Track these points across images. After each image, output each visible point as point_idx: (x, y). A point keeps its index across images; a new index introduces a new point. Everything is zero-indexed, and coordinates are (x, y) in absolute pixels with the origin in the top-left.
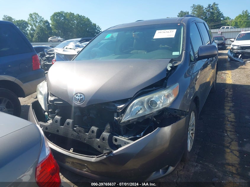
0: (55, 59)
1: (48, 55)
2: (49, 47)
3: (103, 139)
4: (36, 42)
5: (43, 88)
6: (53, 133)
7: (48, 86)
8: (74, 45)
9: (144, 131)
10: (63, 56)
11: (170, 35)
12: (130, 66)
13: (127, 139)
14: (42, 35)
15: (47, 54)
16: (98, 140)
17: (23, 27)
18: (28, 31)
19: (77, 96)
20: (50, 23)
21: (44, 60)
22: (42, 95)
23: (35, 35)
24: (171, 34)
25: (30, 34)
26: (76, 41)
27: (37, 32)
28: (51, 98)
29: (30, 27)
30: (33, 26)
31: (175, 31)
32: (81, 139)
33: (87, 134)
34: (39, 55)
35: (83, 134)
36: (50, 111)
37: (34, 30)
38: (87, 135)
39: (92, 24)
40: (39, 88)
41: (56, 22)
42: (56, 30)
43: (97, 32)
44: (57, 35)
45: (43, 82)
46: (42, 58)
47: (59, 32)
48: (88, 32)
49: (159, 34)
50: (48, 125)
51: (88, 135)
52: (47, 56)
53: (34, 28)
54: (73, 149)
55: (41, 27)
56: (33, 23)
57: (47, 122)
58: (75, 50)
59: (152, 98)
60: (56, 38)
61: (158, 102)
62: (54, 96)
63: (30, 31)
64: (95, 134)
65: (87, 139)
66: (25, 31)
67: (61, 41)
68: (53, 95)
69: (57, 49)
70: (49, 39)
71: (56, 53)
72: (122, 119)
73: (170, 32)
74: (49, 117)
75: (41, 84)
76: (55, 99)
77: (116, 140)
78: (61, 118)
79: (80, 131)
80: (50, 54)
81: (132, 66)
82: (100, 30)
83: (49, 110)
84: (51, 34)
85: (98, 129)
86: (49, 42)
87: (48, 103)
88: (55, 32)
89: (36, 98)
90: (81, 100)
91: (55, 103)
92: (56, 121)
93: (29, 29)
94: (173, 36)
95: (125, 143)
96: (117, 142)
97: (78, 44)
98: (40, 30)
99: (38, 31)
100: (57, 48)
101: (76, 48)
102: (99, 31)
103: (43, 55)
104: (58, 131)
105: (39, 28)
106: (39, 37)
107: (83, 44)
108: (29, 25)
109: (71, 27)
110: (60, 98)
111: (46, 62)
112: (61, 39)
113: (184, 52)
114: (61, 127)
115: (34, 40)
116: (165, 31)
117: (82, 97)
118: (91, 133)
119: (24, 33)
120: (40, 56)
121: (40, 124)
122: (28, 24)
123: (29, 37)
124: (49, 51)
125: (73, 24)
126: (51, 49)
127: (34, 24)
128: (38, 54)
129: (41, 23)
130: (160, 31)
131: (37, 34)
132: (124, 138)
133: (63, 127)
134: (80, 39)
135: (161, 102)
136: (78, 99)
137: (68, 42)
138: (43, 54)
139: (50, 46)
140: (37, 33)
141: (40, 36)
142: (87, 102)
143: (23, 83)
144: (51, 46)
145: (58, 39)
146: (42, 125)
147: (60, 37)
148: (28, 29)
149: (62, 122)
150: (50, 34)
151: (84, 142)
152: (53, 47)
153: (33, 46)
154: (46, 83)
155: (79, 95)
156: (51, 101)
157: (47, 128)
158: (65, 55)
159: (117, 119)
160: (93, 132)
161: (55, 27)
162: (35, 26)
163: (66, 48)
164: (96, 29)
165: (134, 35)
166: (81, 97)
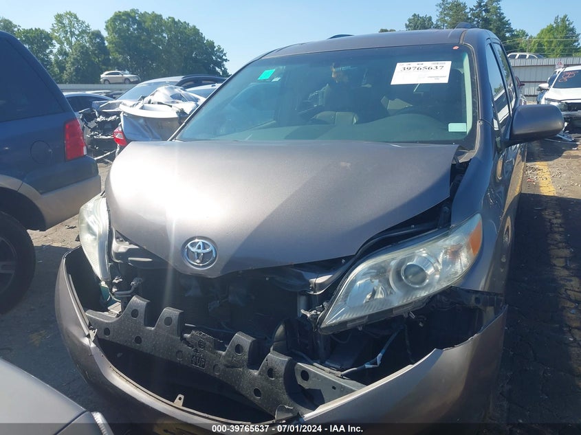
0: (120, 130)
1: (101, 117)
2: (103, 95)
3: (271, 372)
4: (71, 82)
5: (95, 214)
6: (125, 344)
7: (109, 211)
8: (169, 94)
9: (383, 351)
10: (141, 121)
11: (437, 77)
12: (343, 164)
13: (339, 373)
14: (84, 65)
15: (101, 113)
16: (256, 373)
17: (40, 47)
18: (52, 57)
19: (193, 245)
20: (105, 36)
21: (93, 130)
22: (93, 233)
23: (68, 65)
24: (437, 73)
25: (57, 62)
26: (171, 83)
27: (74, 59)
28: (119, 247)
29: (58, 46)
30: (63, 43)
31: (447, 65)
32: (203, 366)
33: (221, 352)
34: (79, 115)
35: (211, 352)
36: (117, 282)
37: (66, 54)
38: (221, 355)
39: (205, 42)
40: (85, 216)
41: (120, 36)
42: (119, 54)
43: (217, 60)
44: (122, 67)
45: (96, 197)
46: (86, 124)
47: (125, 59)
48: (195, 60)
49: (406, 74)
50: (111, 323)
51: (224, 357)
52: (98, 120)
53: (67, 48)
54: (182, 397)
55: (83, 47)
56: (64, 37)
57: (108, 311)
58: (171, 106)
59: (410, 258)
60: (118, 74)
61: (430, 271)
62: (126, 239)
63: (55, 55)
64: (246, 357)
65: (222, 367)
66: (44, 55)
67: (132, 80)
68: (123, 238)
69: (124, 101)
70: (102, 76)
71: (124, 112)
72: (324, 316)
73: (433, 67)
74: (113, 294)
75: (90, 205)
76: (130, 249)
77: (305, 375)
78: (148, 304)
79: (201, 344)
80: (107, 115)
81: (349, 165)
82: (224, 57)
83: (115, 281)
84: (108, 64)
85: (253, 341)
86: (103, 82)
87: (110, 260)
88: (116, 60)
89: (78, 239)
90: (205, 257)
91: (132, 261)
92: (135, 313)
93: (55, 51)
94: (445, 80)
95: (334, 388)
96: (310, 382)
97: (178, 90)
98: (82, 53)
99: (76, 56)
100: (125, 99)
101: (173, 102)
102: (221, 58)
103: (89, 117)
104: (138, 340)
105: (79, 49)
106: (77, 70)
107: (190, 92)
108: (54, 41)
109: (155, 47)
110: (145, 247)
111: (96, 135)
112: (131, 77)
113: (479, 124)
114: (148, 330)
115: (65, 77)
116: (422, 66)
117: (208, 250)
118: (233, 352)
119: (43, 60)
120: (82, 119)
121: (90, 318)
122: (51, 39)
123: (54, 72)
124: (103, 108)
125: (160, 41)
126: (110, 102)
127: (67, 39)
128: (76, 114)
129: (83, 37)
130: (405, 65)
131: (73, 64)
132: (330, 373)
133: (153, 329)
134: (179, 79)
135: (436, 270)
136: (198, 254)
137: (150, 84)
138: (89, 114)
139: (107, 93)
140: (72, 60)
141: (80, 69)
142: (224, 264)
143: (41, 194)
144: (108, 95)
145: (125, 76)
146: (95, 320)
147: (127, 72)
148: (51, 51)
149: (152, 315)
150: (104, 65)
151: (212, 375)
152: (113, 97)
153: (65, 94)
154: (104, 200)
155: (200, 242)
156: (118, 255)
157: (107, 331)
158: (146, 119)
159: (308, 315)
160: (238, 348)
161: (116, 46)
162: (70, 43)
163: (149, 102)
164: (213, 53)
165: (336, 73)
166: (204, 248)
